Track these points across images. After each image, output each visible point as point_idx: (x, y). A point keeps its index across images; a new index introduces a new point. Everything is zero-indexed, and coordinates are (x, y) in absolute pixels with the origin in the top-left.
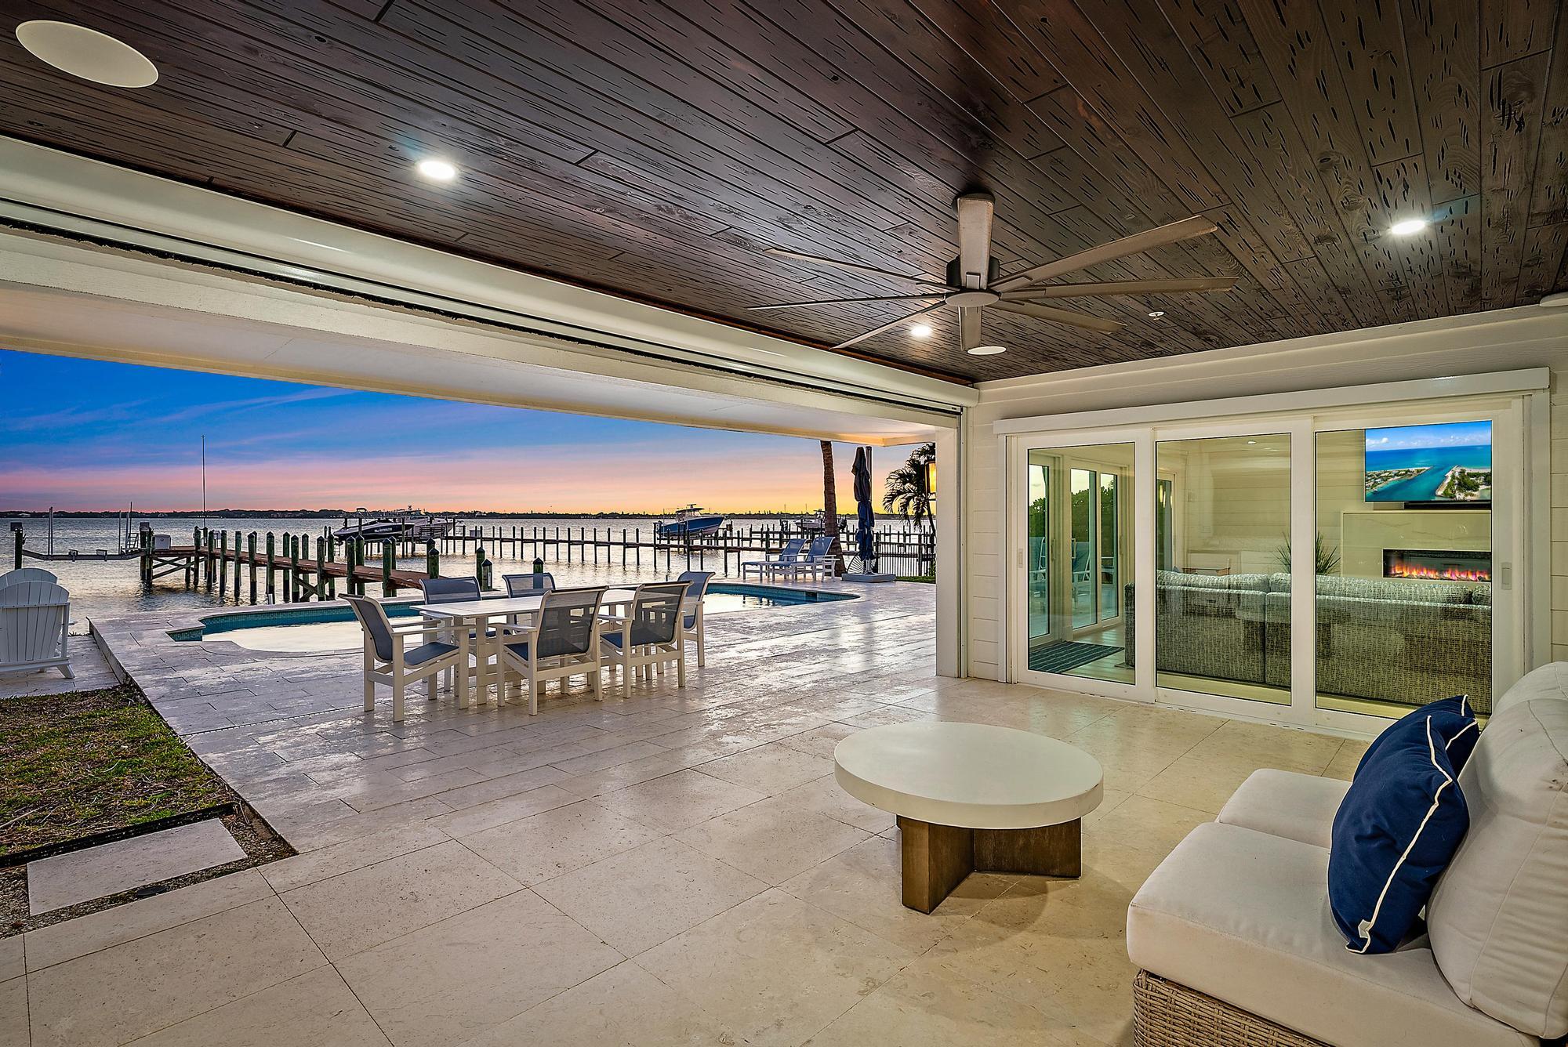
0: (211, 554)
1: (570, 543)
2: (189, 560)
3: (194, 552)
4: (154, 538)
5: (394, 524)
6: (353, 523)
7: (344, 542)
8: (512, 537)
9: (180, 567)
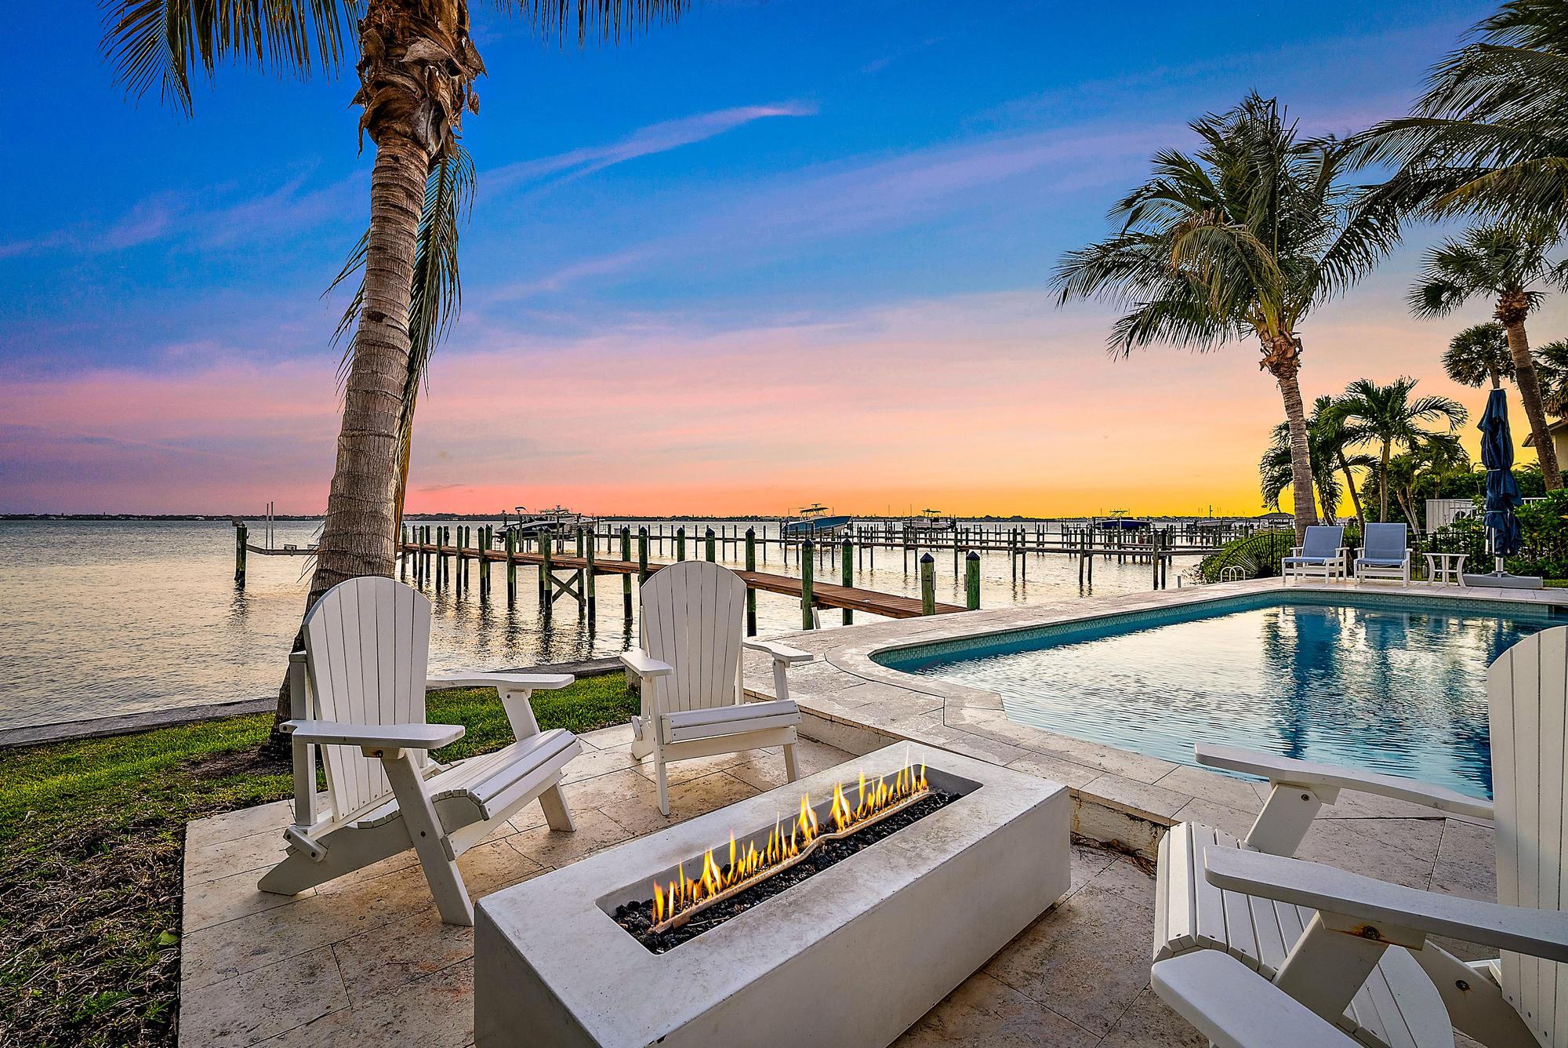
8: (659, 535)
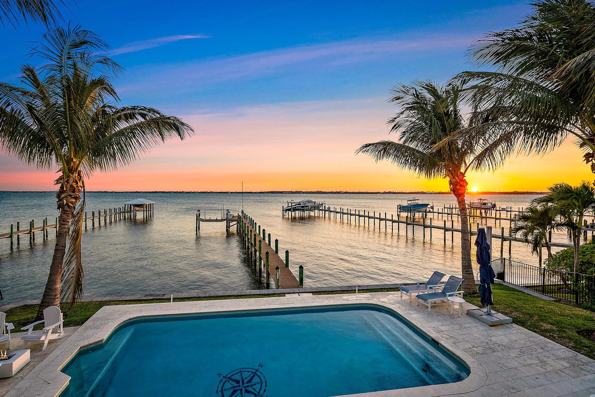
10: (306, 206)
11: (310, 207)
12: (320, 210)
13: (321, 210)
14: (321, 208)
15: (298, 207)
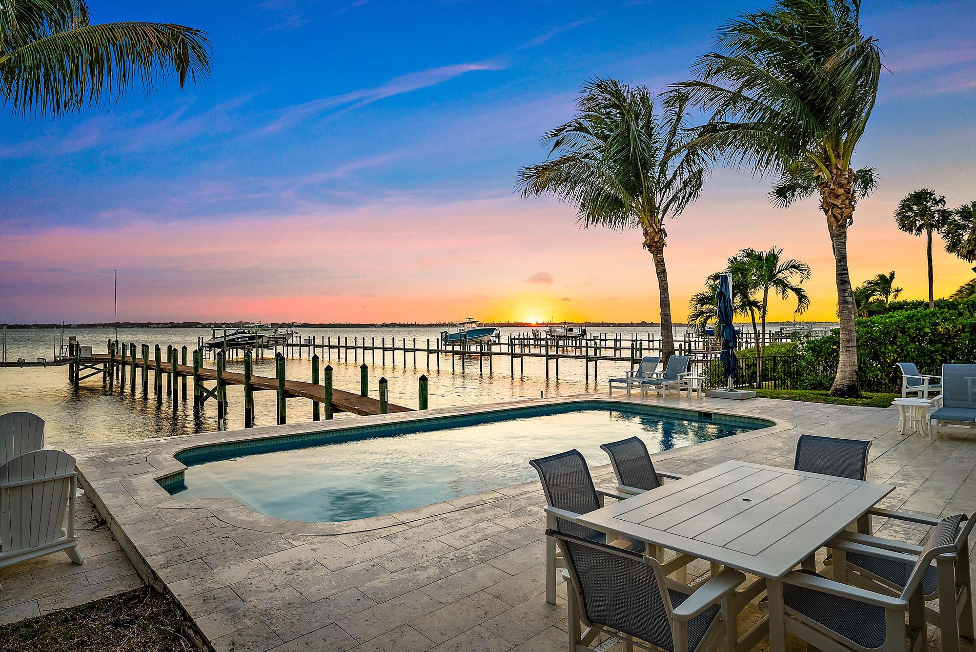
0: (123, 361)
1: (385, 349)
2: (105, 366)
3: (110, 360)
4: (80, 349)
5: (249, 335)
6: (220, 333)
7: (213, 348)
9: (99, 370)
10: (260, 337)
11: (265, 340)
12: (288, 345)
13: (290, 345)
14: (290, 342)
15: (241, 338)
